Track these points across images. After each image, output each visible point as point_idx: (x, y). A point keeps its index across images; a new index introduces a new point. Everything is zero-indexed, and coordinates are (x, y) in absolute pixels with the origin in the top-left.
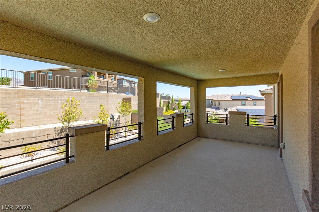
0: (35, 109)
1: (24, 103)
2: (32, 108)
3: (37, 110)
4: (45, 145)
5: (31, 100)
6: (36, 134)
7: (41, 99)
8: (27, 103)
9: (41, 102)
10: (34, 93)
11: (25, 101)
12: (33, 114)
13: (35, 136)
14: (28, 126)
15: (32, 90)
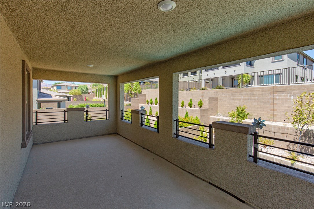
0: (287, 105)
1: (276, 99)
2: (283, 104)
3: (289, 107)
4: (284, 145)
5: (283, 96)
6: (274, 129)
7: (294, 95)
8: (279, 99)
9: (293, 98)
10: (286, 89)
11: (277, 97)
12: (285, 110)
13: (274, 131)
14: (280, 121)
15: (283, 86)
